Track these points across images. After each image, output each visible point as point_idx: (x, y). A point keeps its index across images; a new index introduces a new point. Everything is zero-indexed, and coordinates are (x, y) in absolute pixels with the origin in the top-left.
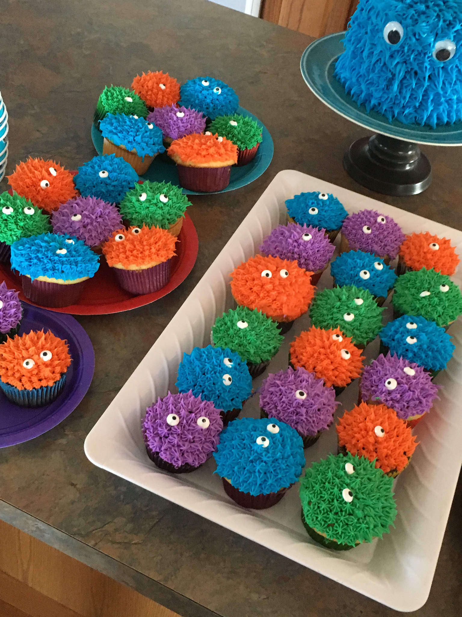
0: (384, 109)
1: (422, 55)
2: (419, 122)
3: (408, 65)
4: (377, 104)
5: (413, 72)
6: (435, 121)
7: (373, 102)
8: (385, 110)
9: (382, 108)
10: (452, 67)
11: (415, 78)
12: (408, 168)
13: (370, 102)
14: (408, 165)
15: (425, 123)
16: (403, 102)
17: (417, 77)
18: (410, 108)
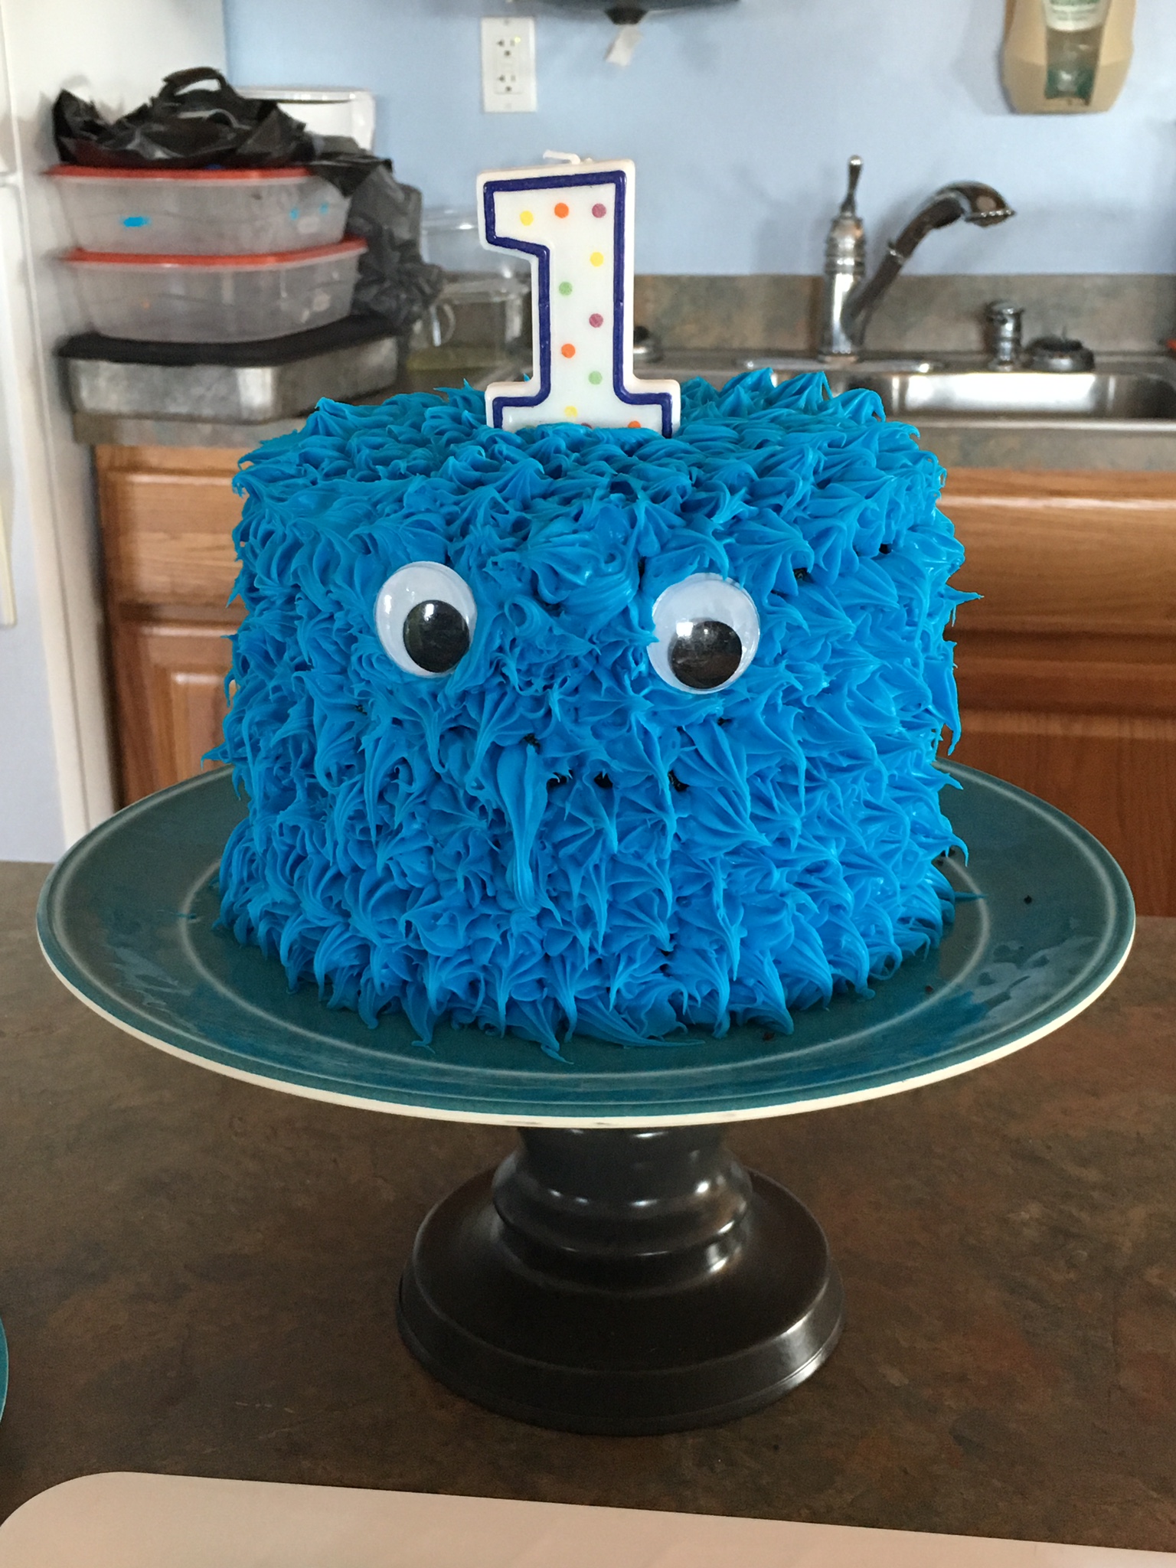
0: (502, 1002)
1: (606, 682)
2: (702, 1018)
3: (551, 752)
4: (460, 990)
5: (586, 781)
6: (780, 993)
7: (436, 982)
8: (512, 1004)
9: (491, 1002)
10: (770, 707)
11: (608, 804)
12: (718, 1265)
13: (422, 990)
14: (713, 1250)
15: (733, 1014)
16: (584, 938)
17: (617, 795)
18: (631, 961)
